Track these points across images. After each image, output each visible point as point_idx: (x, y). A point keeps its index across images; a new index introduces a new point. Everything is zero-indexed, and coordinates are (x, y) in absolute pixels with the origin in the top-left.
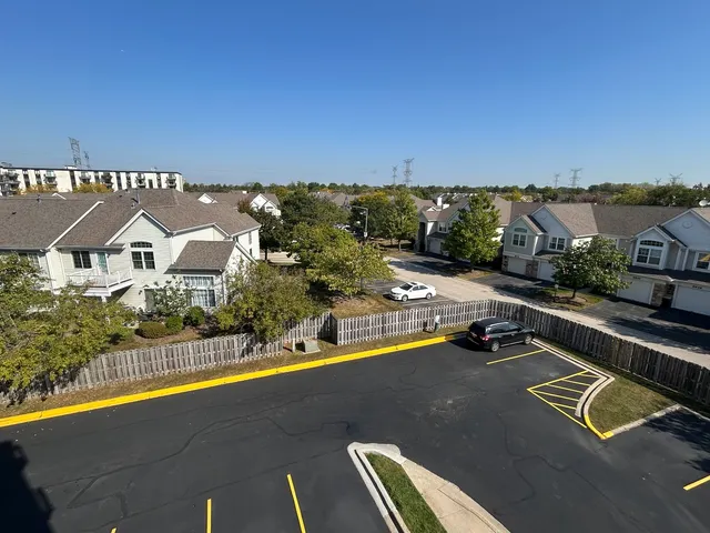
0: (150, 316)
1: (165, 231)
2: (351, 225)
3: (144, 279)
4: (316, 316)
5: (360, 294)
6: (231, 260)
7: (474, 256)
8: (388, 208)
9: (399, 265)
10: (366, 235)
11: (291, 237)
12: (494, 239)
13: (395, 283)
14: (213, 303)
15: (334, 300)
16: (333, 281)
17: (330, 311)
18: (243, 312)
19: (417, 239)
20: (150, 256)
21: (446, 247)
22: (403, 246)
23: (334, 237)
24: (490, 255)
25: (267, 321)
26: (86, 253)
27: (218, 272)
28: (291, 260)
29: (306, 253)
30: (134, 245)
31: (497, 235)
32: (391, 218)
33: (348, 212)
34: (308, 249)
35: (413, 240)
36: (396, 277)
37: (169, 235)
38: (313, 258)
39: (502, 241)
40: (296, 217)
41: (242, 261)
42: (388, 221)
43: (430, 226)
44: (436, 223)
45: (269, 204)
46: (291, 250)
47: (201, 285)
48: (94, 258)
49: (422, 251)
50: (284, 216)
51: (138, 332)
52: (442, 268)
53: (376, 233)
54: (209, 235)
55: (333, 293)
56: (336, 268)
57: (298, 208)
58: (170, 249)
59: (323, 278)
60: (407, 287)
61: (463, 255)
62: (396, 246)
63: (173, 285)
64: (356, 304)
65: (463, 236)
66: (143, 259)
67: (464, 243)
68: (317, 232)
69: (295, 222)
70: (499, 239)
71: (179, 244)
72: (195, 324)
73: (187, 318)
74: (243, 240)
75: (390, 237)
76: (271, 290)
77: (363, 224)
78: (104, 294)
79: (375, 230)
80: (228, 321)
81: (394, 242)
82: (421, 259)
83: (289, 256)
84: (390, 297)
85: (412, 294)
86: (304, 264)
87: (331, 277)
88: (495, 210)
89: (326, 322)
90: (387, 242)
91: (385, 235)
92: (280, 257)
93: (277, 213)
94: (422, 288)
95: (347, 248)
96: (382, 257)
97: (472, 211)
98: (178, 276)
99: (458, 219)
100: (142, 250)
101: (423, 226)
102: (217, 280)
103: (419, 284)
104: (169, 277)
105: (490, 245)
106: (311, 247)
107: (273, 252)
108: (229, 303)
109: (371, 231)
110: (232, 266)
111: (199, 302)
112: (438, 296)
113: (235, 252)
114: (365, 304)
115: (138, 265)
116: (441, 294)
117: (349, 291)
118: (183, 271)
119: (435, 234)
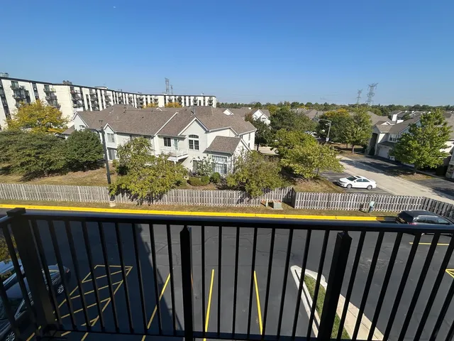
0: (194, 174)
1: (205, 130)
2: (318, 132)
3: (194, 155)
4: (283, 187)
5: (316, 179)
6: (237, 149)
7: (418, 161)
8: (348, 121)
9: (350, 163)
10: (327, 139)
11: (274, 138)
12: (441, 150)
13: (344, 175)
14: (225, 172)
15: (297, 180)
16: (298, 168)
17: (292, 186)
18: (240, 178)
19: (368, 145)
20: (197, 142)
21: (392, 153)
22: (356, 150)
23: (302, 140)
24: (434, 162)
25: (254, 186)
26: (169, 139)
27: (230, 155)
28: (273, 153)
29: (282, 149)
30: (190, 136)
31: (445, 147)
32: (349, 128)
33: (316, 124)
34: (284, 146)
35: (365, 146)
36: (345, 171)
37: (207, 132)
38: (287, 152)
39: (451, 153)
40: (279, 125)
41: (243, 150)
42: (346, 130)
43: (381, 137)
44: (387, 134)
45: (263, 116)
46: (273, 146)
47: (220, 161)
48: (172, 141)
49: (372, 154)
50: (272, 124)
51: (188, 182)
52: (386, 168)
53: (336, 139)
54: (227, 133)
55: (296, 176)
56: (301, 160)
57: (282, 119)
58: (207, 140)
59: (291, 165)
60: (352, 179)
61: (408, 160)
62: (350, 150)
63: (207, 159)
64: (312, 185)
65: (409, 146)
66: (194, 144)
67: (410, 151)
68: (291, 135)
69: (279, 129)
70: (447, 151)
71: (211, 137)
72: (215, 182)
73: (211, 178)
74: (245, 137)
75: (346, 143)
76: (257, 168)
77: (327, 132)
78: (176, 160)
79: (335, 136)
80: (232, 183)
81: (349, 146)
82: (369, 161)
83: (271, 149)
84: (338, 184)
85: (355, 184)
86: (280, 156)
87: (297, 165)
88: (448, 126)
89: (289, 193)
90: (342, 146)
91: (342, 140)
92: (266, 150)
93: (268, 122)
94: (365, 181)
95: (312, 147)
96: (335, 155)
97: (423, 126)
98: (209, 155)
99: (407, 132)
100: (194, 139)
101: (376, 136)
102: (229, 159)
103: (363, 178)
104: (205, 155)
105: (437, 156)
106: (287, 145)
107: (262, 146)
108: (233, 173)
109: (332, 137)
110: (237, 152)
111: (218, 170)
112: (377, 188)
113: (240, 144)
114: (318, 186)
115: (191, 147)
116: (380, 187)
117: (307, 176)
118: (212, 153)
119: (385, 143)
